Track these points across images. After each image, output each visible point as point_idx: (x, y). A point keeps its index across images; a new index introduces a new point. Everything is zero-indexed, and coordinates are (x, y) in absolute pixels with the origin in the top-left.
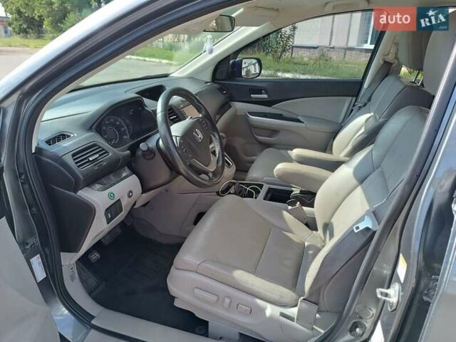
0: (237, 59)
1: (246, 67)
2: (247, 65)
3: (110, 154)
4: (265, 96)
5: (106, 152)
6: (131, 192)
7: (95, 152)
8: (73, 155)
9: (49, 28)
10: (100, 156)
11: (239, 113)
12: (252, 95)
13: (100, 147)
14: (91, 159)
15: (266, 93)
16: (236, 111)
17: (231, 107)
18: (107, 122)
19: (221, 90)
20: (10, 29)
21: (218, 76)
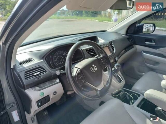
0: (141, 24)
1: (148, 28)
2: (148, 26)
3: (47, 72)
4: (154, 44)
5: (46, 71)
6: (56, 92)
7: (38, 71)
8: (26, 72)
9: (84, 13)
10: (40, 73)
11: (138, 51)
12: (146, 43)
13: (43, 68)
14: (34, 74)
15: (155, 42)
16: (136, 49)
17: (133, 47)
18: (57, 54)
19: (128, 39)
20: (74, 13)
21: (129, 32)
